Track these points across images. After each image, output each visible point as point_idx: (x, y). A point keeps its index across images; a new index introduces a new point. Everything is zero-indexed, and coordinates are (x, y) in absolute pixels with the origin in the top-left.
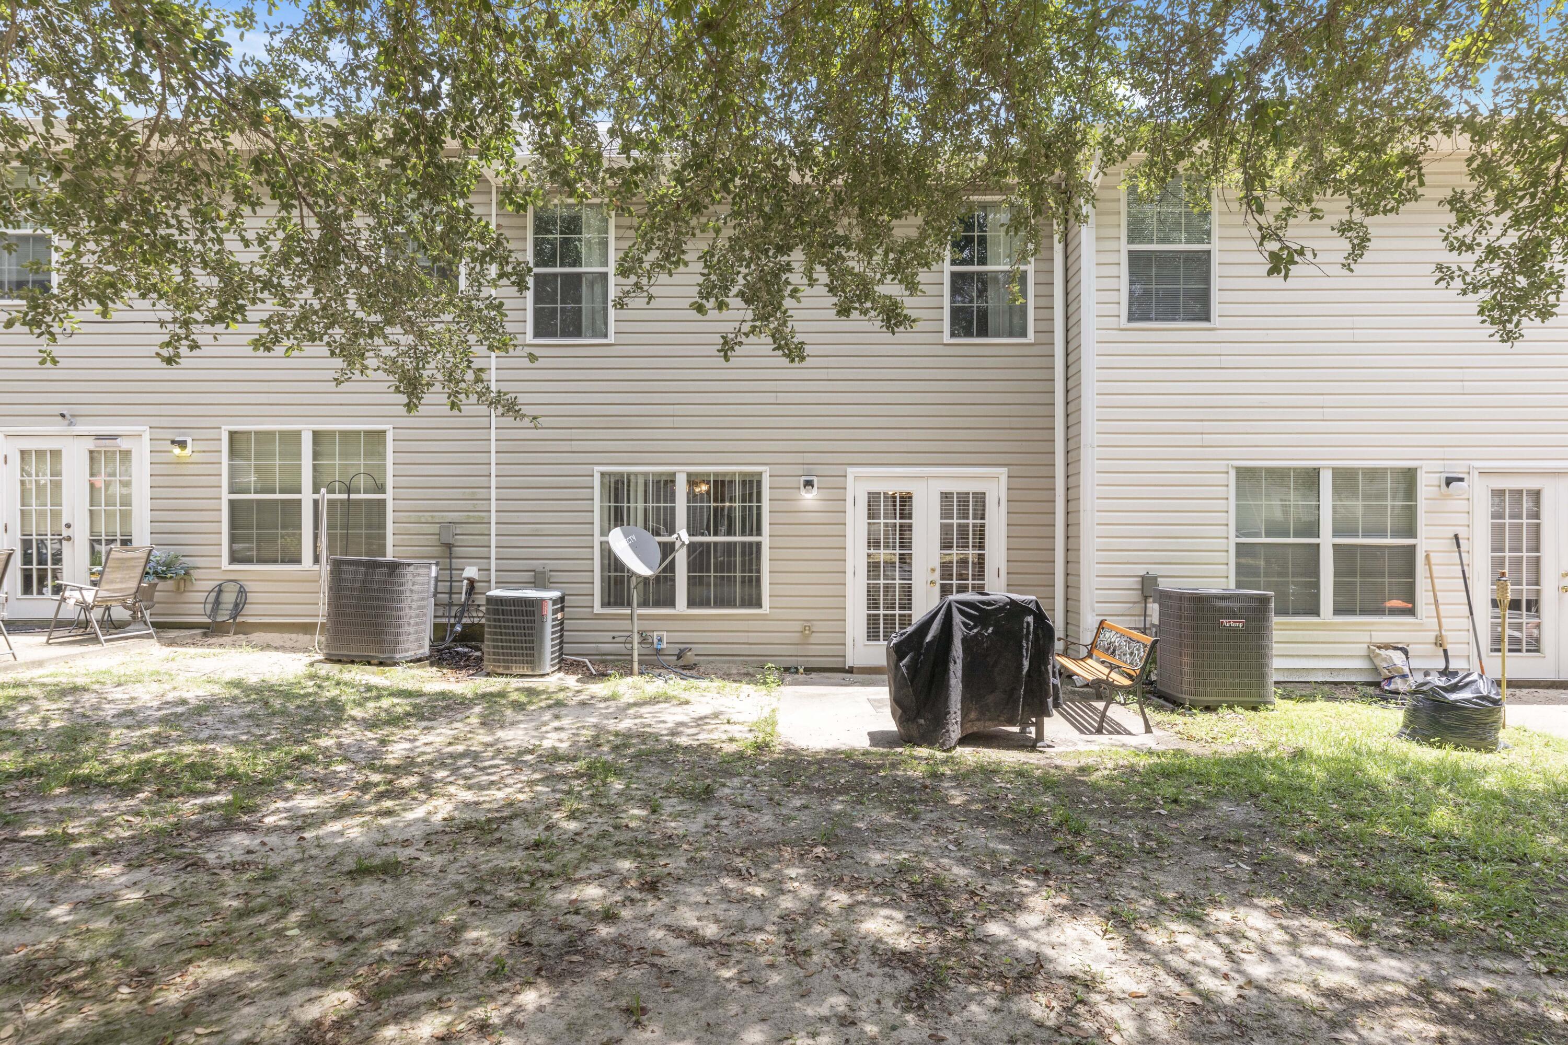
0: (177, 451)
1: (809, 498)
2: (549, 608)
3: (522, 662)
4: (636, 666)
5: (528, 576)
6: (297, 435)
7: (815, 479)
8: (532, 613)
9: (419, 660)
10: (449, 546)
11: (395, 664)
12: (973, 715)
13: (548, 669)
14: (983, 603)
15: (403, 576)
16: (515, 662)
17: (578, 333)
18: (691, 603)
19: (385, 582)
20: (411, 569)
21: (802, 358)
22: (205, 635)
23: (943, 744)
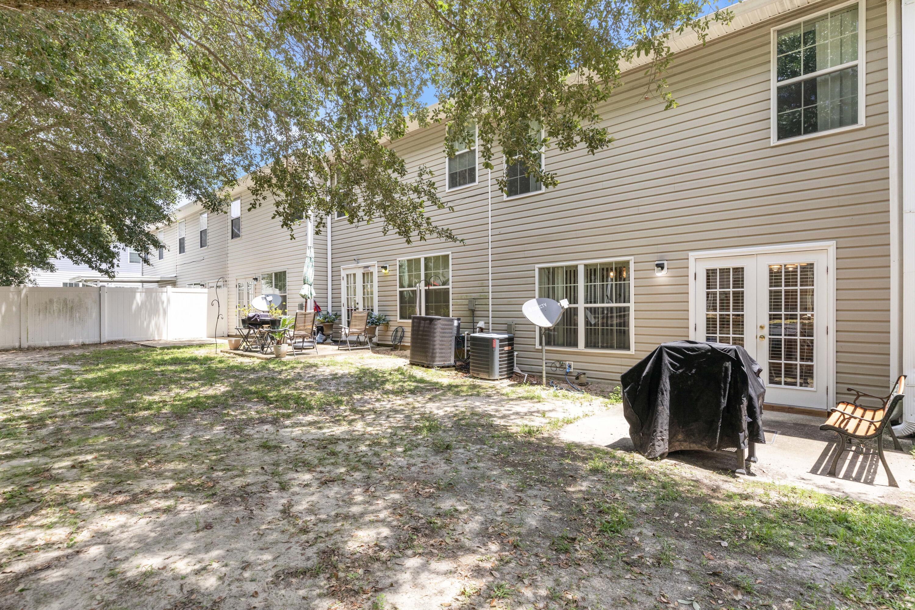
0: (383, 271)
1: (661, 276)
2: (497, 344)
3: (484, 372)
4: (544, 380)
5: (504, 327)
6: (419, 260)
7: (666, 263)
8: (487, 346)
9: (448, 367)
10: (473, 311)
11: (432, 367)
12: (680, 437)
13: (497, 376)
14: (688, 349)
15: (435, 325)
16: (481, 371)
17: (527, 190)
18: (587, 345)
19: (428, 327)
20: (439, 321)
21: (555, 184)
22: (392, 350)
23: (650, 454)
